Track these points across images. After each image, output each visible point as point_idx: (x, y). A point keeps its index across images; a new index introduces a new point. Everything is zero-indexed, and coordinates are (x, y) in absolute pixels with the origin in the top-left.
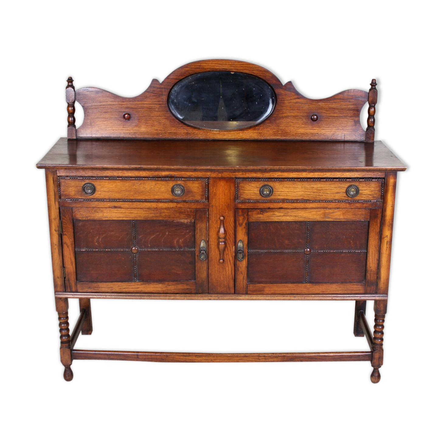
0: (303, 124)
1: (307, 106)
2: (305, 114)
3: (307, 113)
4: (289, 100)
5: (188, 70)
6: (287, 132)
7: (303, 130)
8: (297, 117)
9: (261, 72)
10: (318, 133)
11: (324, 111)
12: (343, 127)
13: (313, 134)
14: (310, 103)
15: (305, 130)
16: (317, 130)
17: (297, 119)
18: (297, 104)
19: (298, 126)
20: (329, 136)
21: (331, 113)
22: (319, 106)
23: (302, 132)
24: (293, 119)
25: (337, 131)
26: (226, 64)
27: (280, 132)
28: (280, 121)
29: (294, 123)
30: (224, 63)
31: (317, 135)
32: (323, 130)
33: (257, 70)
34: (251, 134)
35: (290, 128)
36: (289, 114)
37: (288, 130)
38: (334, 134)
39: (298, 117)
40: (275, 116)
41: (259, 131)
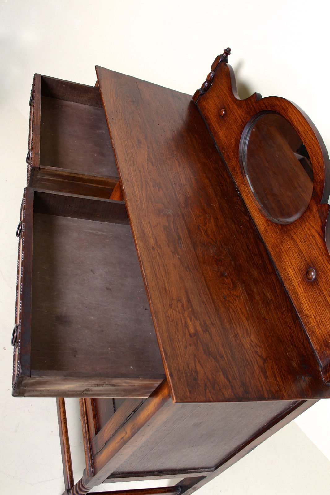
0: (298, 268)
1: (317, 253)
2: (308, 260)
3: (311, 260)
4: (311, 225)
5: (278, 104)
6: (282, 257)
7: (292, 274)
8: (300, 253)
9: (317, 165)
10: (298, 295)
11: (324, 280)
12: (321, 321)
13: (295, 290)
14: (322, 253)
15: (293, 276)
16: (300, 290)
17: (299, 255)
18: (313, 240)
19: (293, 264)
20: (302, 312)
21: (327, 291)
22: (326, 267)
23: (290, 274)
24: (296, 251)
25: (313, 317)
26: (303, 126)
27: (277, 250)
28: (288, 239)
29: (293, 257)
30: (303, 123)
31: (296, 295)
32: (305, 298)
33: (317, 158)
34: (261, 223)
35: (286, 256)
36: (298, 240)
37: (284, 256)
38: (307, 316)
39: (301, 255)
40: (289, 228)
41: (267, 228)
